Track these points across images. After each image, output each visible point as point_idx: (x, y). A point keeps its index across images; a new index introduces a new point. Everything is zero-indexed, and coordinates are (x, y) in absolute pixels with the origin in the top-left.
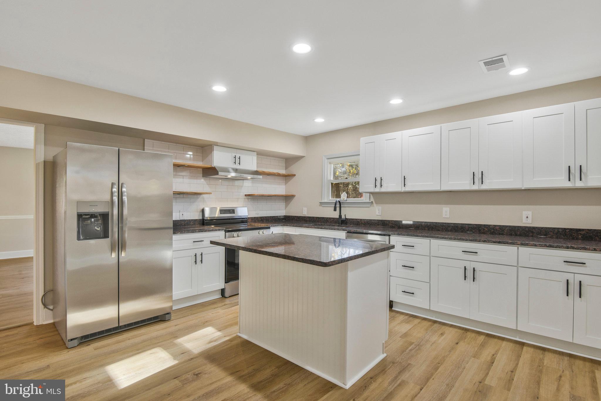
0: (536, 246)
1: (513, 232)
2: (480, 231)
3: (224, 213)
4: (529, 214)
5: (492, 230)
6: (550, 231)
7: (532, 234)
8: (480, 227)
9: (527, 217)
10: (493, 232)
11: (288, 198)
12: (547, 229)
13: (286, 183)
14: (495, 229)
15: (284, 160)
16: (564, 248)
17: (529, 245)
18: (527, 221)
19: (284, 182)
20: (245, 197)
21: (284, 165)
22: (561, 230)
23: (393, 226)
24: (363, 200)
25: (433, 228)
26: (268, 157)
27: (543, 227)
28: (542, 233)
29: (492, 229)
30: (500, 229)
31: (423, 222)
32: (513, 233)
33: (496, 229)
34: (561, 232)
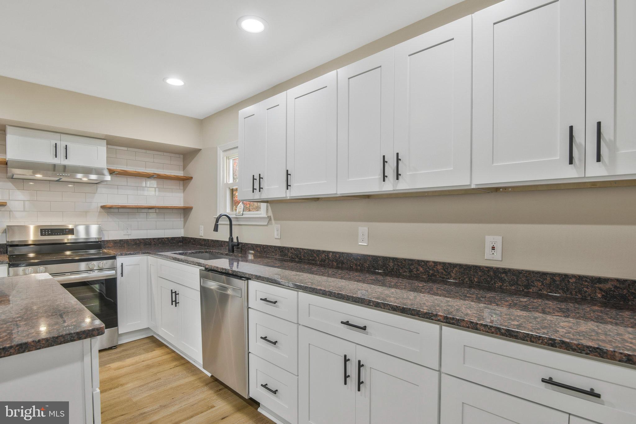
0: (477, 329)
1: (465, 277)
2: (412, 271)
3: (49, 235)
4: (498, 240)
5: (431, 272)
6: (536, 280)
7: (500, 284)
8: (412, 264)
9: (493, 248)
10: (433, 275)
11: (186, 211)
12: (530, 274)
13: (184, 190)
14: (435, 269)
15: (182, 156)
16: (542, 343)
17: (462, 324)
18: (493, 256)
19: (182, 188)
20: (102, 210)
21: (182, 163)
22: (558, 278)
23: (293, 256)
24: (261, 214)
25: (344, 263)
26: (148, 152)
27: (523, 270)
28: (519, 283)
29: (430, 269)
30: (444, 270)
31: (331, 252)
32: (467, 280)
33: (437, 270)
34: (557, 283)
